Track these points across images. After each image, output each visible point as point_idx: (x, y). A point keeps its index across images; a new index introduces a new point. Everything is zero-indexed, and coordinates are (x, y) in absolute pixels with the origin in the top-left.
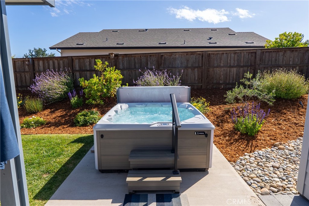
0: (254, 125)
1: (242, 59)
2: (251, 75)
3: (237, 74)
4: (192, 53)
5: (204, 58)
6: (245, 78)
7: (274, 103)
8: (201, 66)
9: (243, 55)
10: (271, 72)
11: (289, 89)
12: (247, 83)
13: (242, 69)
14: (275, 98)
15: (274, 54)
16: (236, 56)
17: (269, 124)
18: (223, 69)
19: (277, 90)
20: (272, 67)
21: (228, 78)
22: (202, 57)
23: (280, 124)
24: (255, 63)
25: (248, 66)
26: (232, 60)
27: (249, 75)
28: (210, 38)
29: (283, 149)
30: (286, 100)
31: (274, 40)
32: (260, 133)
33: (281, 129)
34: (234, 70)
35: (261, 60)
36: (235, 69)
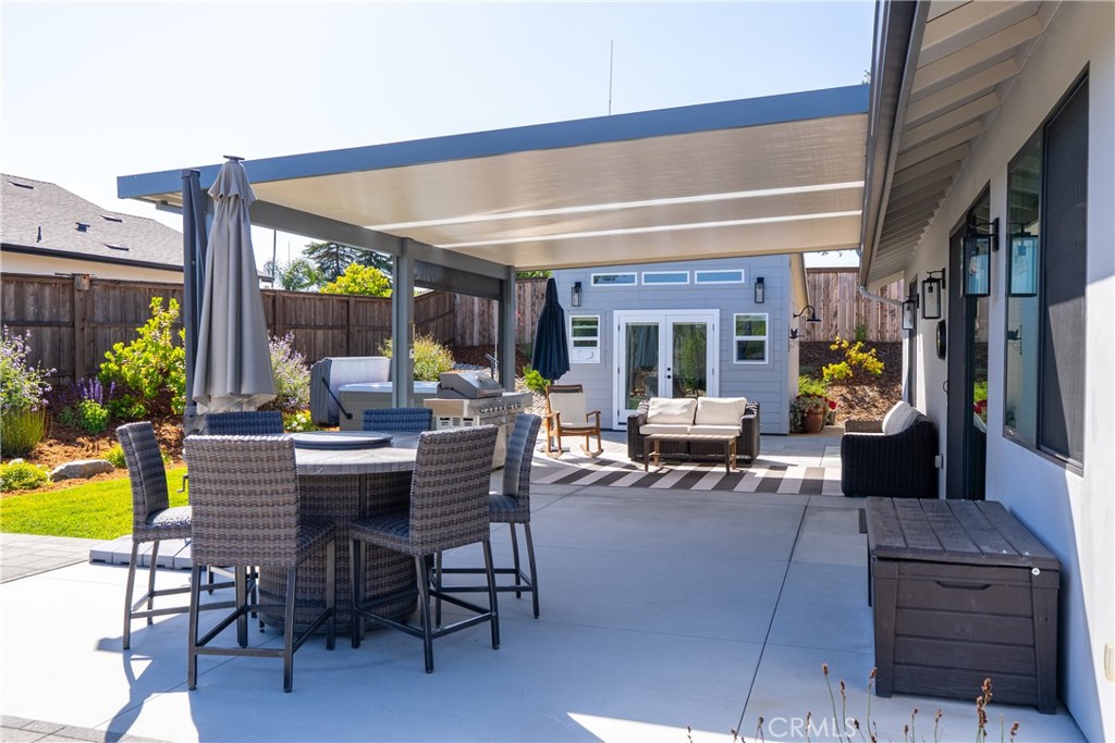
1: (331, 314)
26: (317, 313)
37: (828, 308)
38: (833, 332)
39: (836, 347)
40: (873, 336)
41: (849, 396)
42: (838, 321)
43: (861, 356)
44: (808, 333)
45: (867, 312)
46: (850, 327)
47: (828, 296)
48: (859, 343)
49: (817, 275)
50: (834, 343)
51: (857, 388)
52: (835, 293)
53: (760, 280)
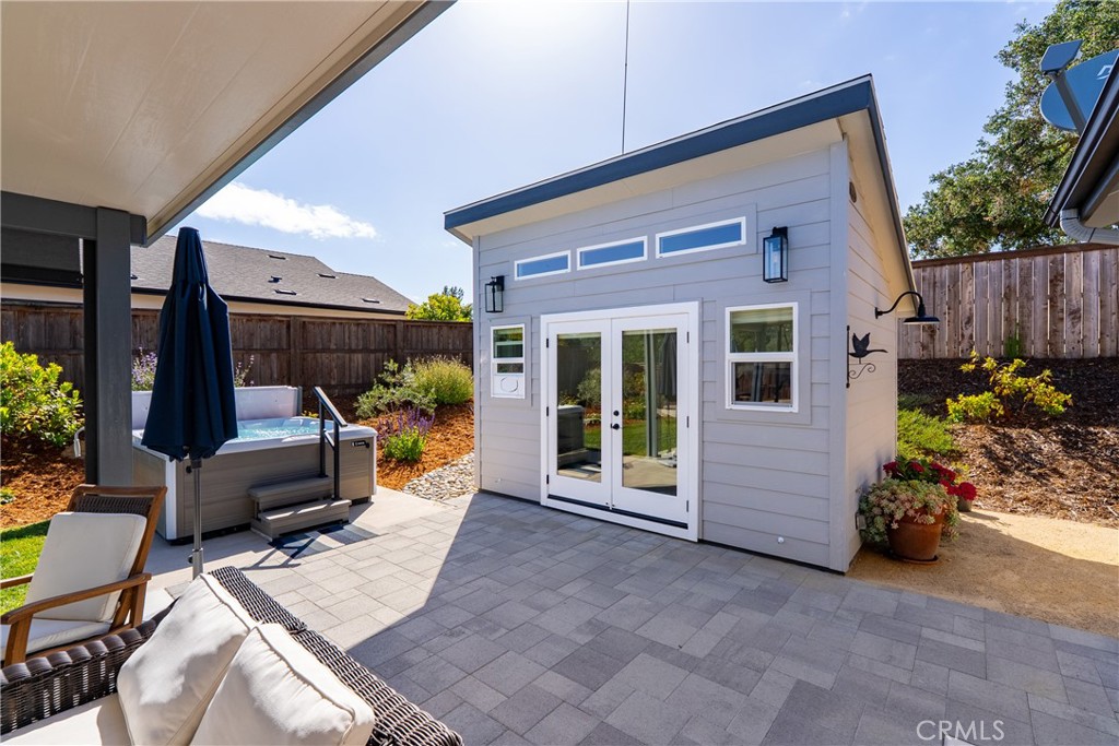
0: (415, 442)
1: (372, 338)
2: (396, 365)
3: (364, 366)
4: (263, 318)
5: (292, 330)
6: (387, 371)
7: (436, 409)
8: (285, 347)
9: (372, 329)
10: (425, 362)
11: (453, 387)
12: (390, 379)
13: (372, 356)
14: (436, 401)
15: (424, 331)
16: (360, 329)
17: (433, 442)
18: (335, 355)
19: (437, 391)
20: (426, 353)
21: (347, 373)
22: (288, 327)
23: (448, 440)
24: (395, 345)
25: (383, 351)
26: (353, 338)
27: (392, 365)
28: (276, 280)
29: (457, 465)
30: (451, 405)
31: (420, 304)
32: (424, 455)
33: (450, 445)
34: (358, 358)
35: (405, 339)
36: (360, 356)
37: (956, 312)
38: (965, 345)
39: (973, 367)
40: (1036, 348)
41: (998, 448)
42: (974, 329)
43: (1020, 382)
44: (924, 347)
45: (1026, 313)
46: (995, 338)
47: (956, 295)
48: (1017, 361)
49: (938, 269)
50: (968, 361)
51: (1014, 433)
52: (969, 291)
53: (780, 233)
